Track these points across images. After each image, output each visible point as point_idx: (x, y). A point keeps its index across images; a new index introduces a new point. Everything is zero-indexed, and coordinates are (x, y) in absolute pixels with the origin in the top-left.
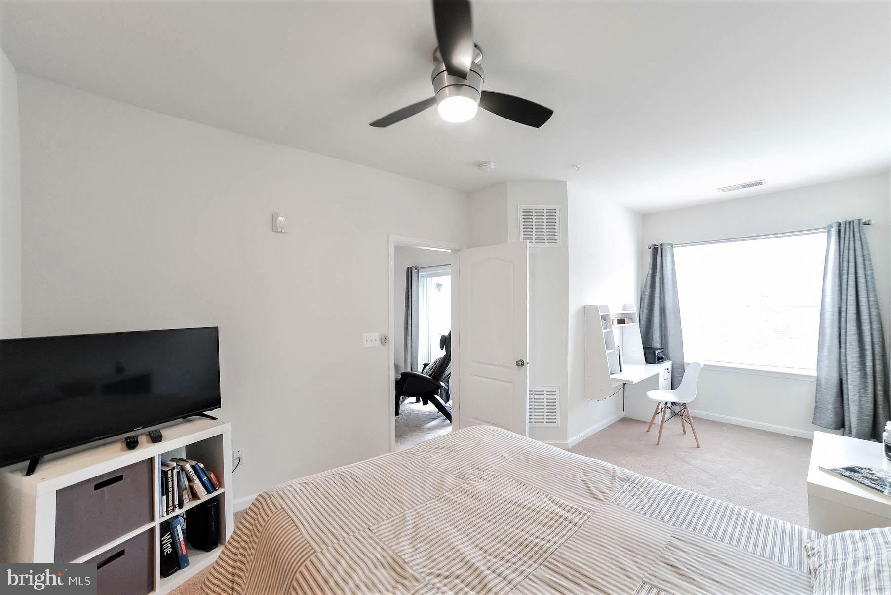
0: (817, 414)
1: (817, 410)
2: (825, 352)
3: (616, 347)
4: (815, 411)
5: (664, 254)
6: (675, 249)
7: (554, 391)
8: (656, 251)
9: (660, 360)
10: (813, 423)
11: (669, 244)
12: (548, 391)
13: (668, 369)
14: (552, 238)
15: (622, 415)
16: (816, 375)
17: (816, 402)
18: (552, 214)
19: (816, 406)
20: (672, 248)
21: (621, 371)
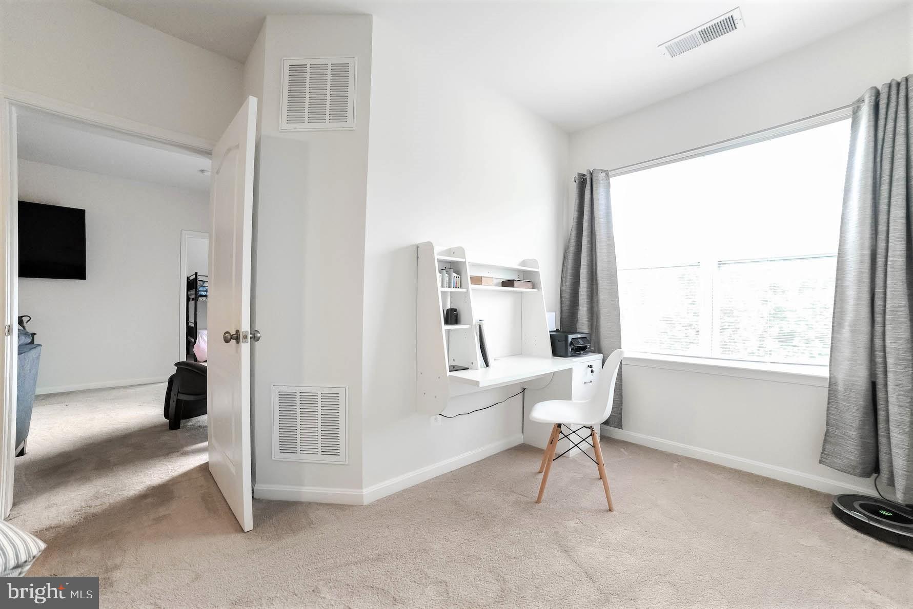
0: (828, 447)
1: (829, 439)
2: (846, 332)
3: (475, 321)
4: (825, 441)
5: (594, 186)
6: (612, 180)
7: (335, 396)
8: (585, 183)
9: (579, 350)
10: (821, 462)
11: (603, 171)
12: (324, 396)
13: (591, 367)
14: (340, 114)
15: (517, 439)
16: (827, 375)
17: (828, 424)
18: (341, 71)
19: (827, 432)
20: (607, 176)
21: (487, 365)
